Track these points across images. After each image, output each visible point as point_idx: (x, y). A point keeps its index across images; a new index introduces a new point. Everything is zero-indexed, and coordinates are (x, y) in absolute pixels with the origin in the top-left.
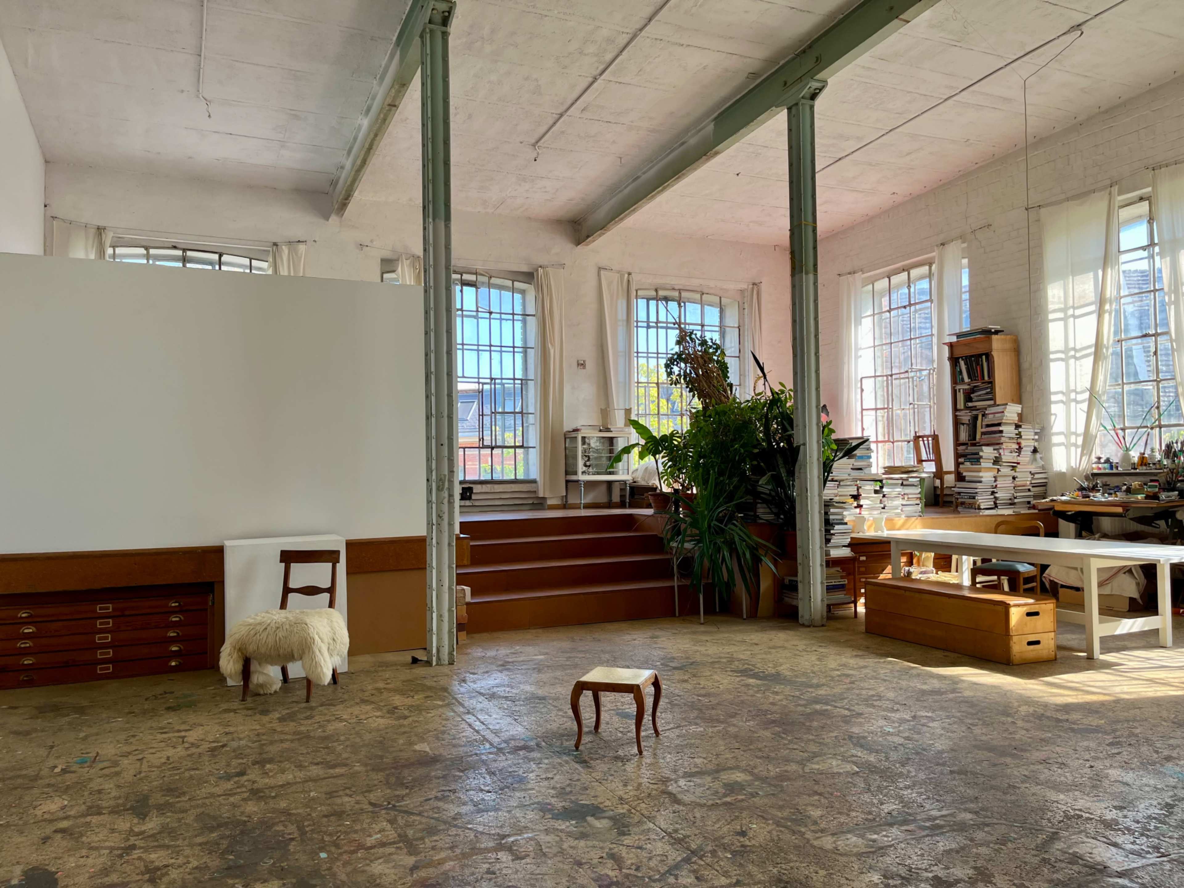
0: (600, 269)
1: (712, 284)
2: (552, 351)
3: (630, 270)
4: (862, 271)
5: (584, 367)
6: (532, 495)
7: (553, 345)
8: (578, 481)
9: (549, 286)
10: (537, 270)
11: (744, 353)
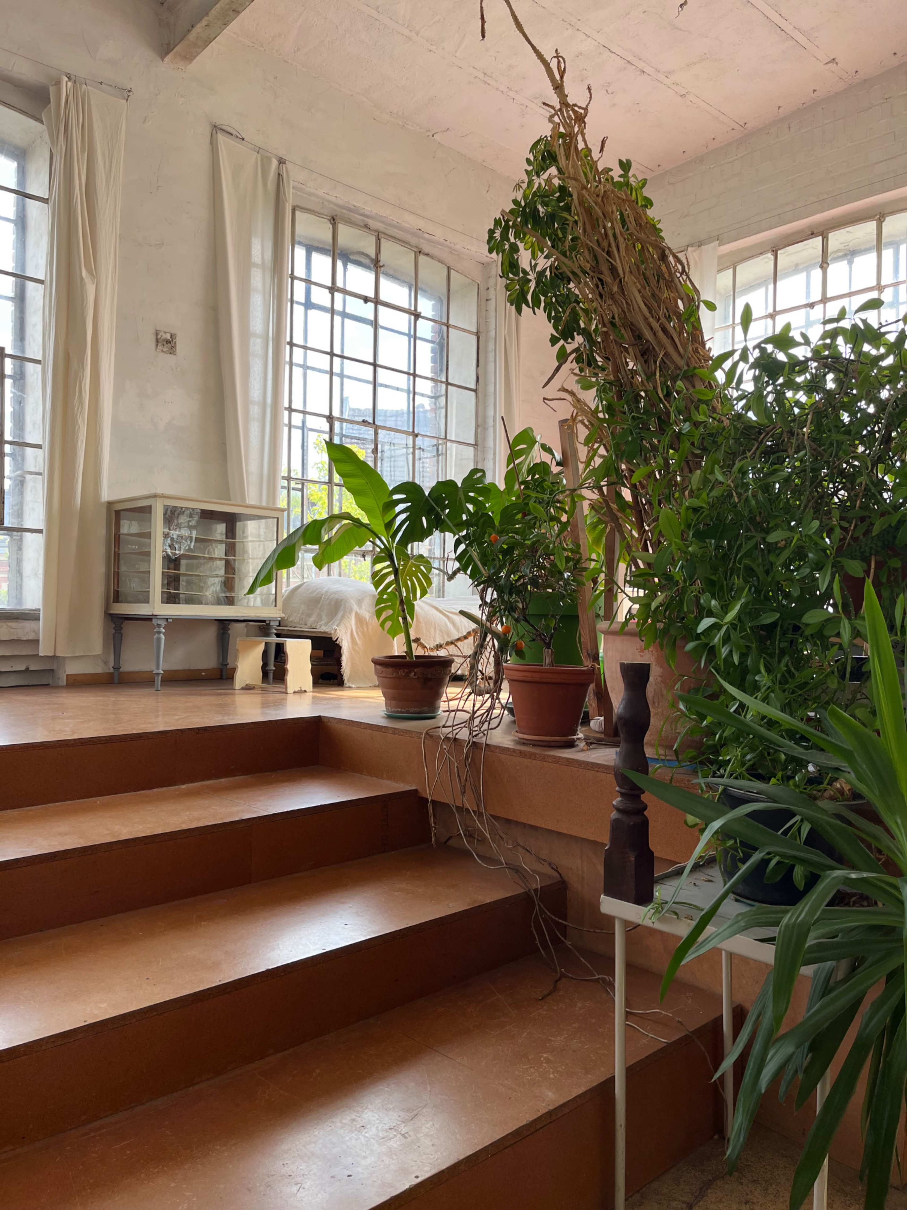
0: (216, 128)
1: (439, 234)
2: (91, 289)
3: (282, 153)
4: (720, 239)
5: (172, 350)
6: (26, 651)
7: (94, 274)
8: (148, 619)
9: (87, 129)
10: (58, 83)
11: (486, 385)
